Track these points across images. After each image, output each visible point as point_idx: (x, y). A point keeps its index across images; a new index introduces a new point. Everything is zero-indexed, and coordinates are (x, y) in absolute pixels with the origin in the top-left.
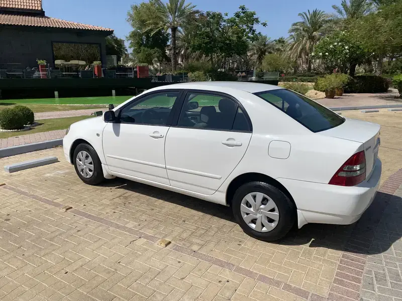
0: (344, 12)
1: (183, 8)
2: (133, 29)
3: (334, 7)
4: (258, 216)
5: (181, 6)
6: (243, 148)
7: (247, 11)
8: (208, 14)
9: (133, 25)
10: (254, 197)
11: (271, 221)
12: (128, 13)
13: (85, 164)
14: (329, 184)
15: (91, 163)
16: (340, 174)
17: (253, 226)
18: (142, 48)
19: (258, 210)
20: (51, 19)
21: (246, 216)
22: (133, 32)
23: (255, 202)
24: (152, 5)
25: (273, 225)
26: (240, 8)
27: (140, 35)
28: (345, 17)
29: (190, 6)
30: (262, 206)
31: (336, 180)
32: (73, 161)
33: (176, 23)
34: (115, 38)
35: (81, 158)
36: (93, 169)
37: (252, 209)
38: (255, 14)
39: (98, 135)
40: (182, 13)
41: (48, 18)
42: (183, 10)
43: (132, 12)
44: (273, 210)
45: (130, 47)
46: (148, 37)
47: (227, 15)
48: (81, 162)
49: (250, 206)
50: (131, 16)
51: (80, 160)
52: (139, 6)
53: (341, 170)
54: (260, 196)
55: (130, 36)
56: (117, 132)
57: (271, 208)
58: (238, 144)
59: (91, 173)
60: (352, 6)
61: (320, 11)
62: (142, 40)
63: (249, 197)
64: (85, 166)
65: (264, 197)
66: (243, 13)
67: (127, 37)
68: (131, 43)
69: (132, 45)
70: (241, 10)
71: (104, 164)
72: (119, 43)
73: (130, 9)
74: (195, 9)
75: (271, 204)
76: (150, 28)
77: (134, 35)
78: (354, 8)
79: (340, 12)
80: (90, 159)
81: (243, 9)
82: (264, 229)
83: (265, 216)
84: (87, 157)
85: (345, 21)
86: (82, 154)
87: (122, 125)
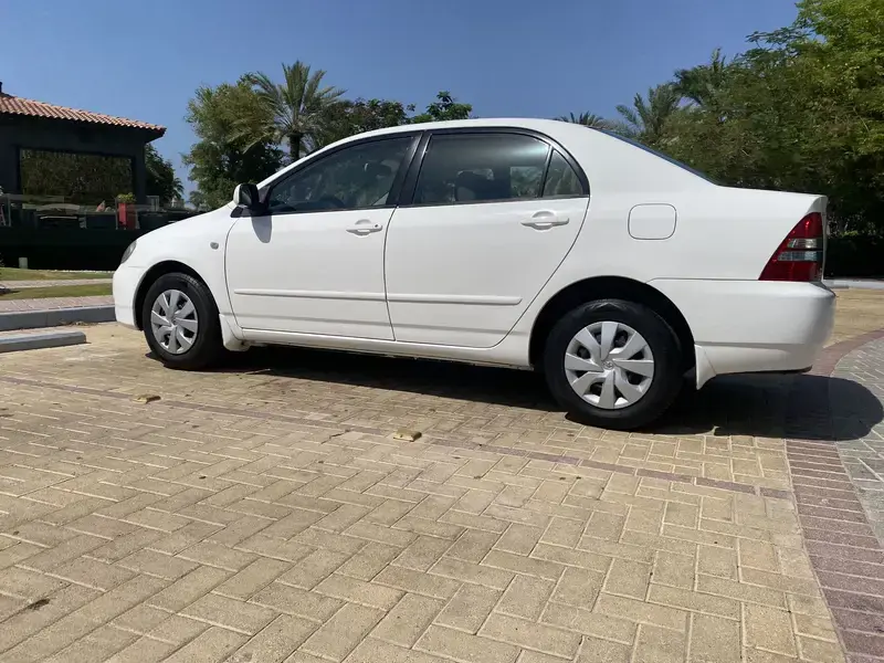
0: (639, 119)
1: (315, 95)
2: (200, 140)
3: (622, 110)
4: (607, 373)
5: (313, 89)
6: (571, 229)
7: (455, 103)
8: (374, 105)
9: (201, 132)
10: (597, 334)
11: (635, 379)
12: (191, 105)
13: (175, 321)
14: (760, 279)
15: (190, 316)
16: (780, 258)
17: (594, 399)
18: (221, 180)
19: (604, 361)
20: (17, 99)
21: (576, 380)
22: (200, 147)
23: (600, 343)
24: (244, 91)
25: (642, 388)
26: (440, 96)
27: (215, 153)
28: (643, 128)
29: (331, 92)
30: (616, 351)
31: (776, 270)
32: (142, 319)
33: (301, 124)
34: (156, 159)
35: (166, 307)
36: (195, 330)
37: (592, 361)
38: (470, 110)
39: (215, 246)
40: (315, 104)
41: (9, 97)
42: (318, 99)
43: (199, 104)
44: (639, 355)
45: (191, 179)
46: (234, 158)
47: (412, 108)
48: (164, 318)
49: (587, 356)
50: (195, 110)
51: (162, 313)
52: (214, 90)
53: (783, 247)
54: (609, 328)
55: (194, 154)
56: (264, 234)
57: (635, 351)
58: (560, 220)
59: (190, 341)
60: (654, 107)
61: (593, 116)
62: (220, 163)
63: (584, 336)
64: (173, 326)
65: (618, 329)
66: (446, 107)
67: (185, 157)
68: (195, 169)
69: (197, 173)
70: (441, 101)
71: (225, 314)
72: (166, 172)
73: (195, 96)
74: (341, 98)
75: (636, 341)
76: (242, 134)
77: (201, 152)
78: (657, 112)
79: (634, 120)
80: (189, 307)
81: (445, 99)
82: (621, 402)
83: (623, 370)
84: (181, 302)
85: (642, 135)
86: (168, 299)
87: (275, 218)
